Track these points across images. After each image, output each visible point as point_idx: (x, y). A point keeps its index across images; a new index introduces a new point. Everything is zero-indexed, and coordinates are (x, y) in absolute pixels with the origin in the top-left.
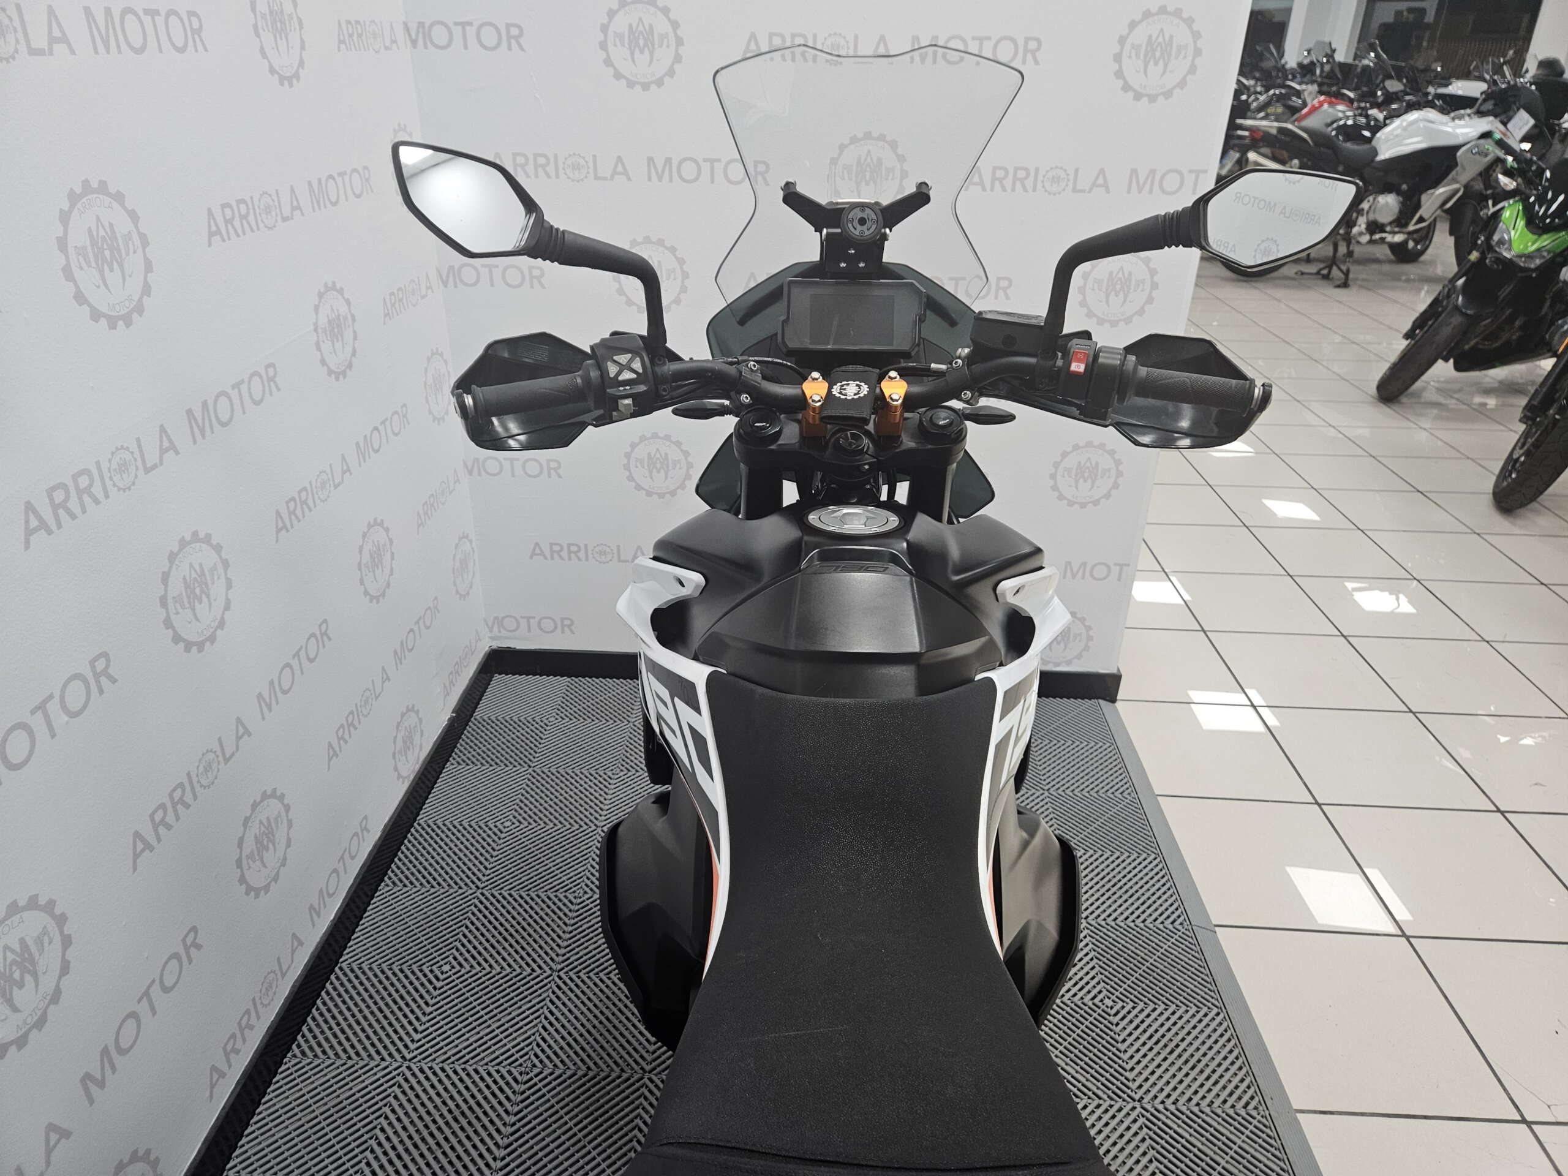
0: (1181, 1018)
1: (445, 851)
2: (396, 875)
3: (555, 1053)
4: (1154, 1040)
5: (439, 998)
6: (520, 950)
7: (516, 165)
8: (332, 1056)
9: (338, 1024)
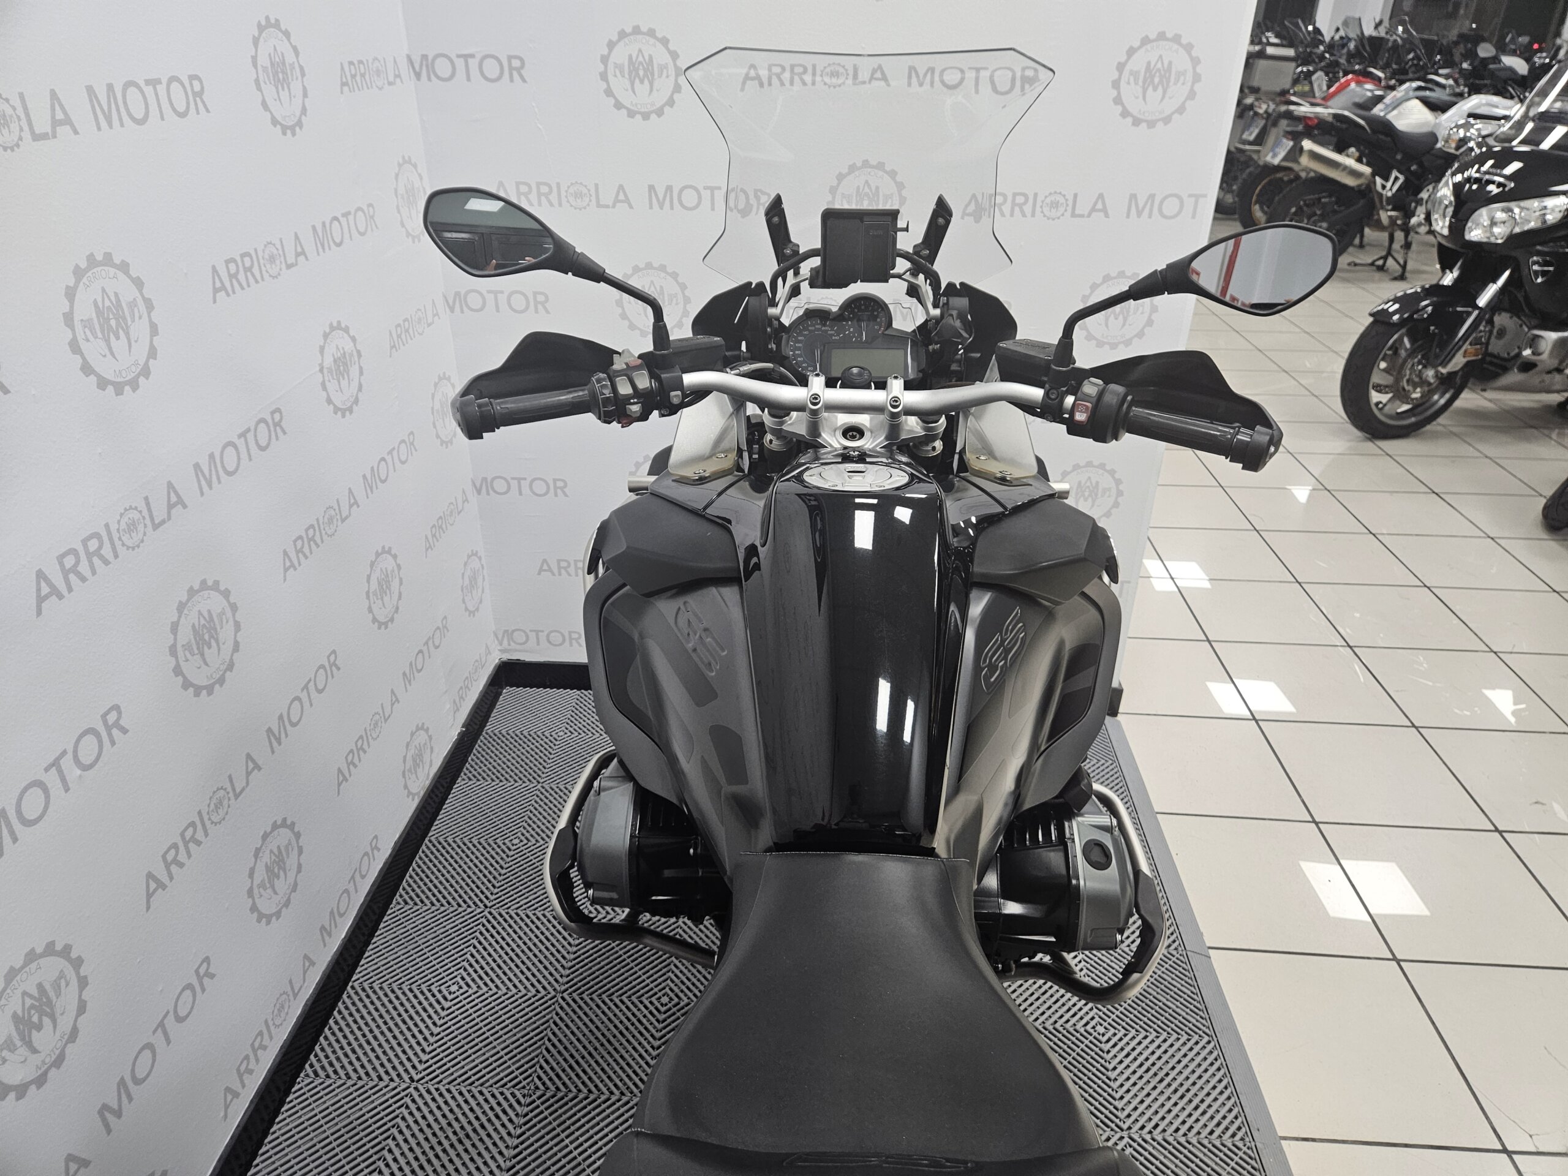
0: (1172, 1045)
1: (454, 869)
2: (407, 893)
3: (558, 1075)
4: (1144, 1068)
5: (447, 1019)
6: (525, 970)
7: (519, 194)
8: (344, 1077)
9: (349, 1044)
